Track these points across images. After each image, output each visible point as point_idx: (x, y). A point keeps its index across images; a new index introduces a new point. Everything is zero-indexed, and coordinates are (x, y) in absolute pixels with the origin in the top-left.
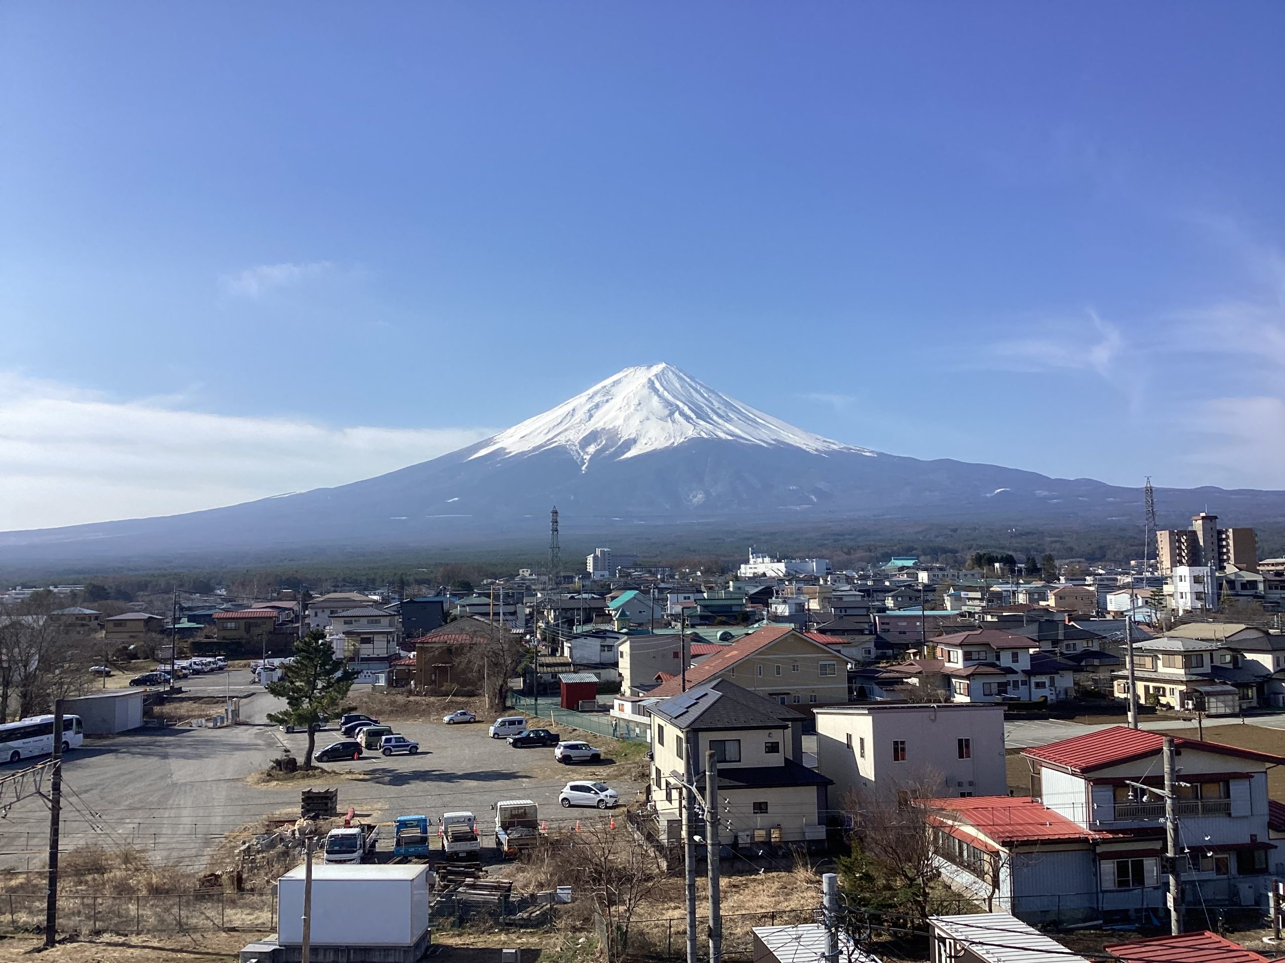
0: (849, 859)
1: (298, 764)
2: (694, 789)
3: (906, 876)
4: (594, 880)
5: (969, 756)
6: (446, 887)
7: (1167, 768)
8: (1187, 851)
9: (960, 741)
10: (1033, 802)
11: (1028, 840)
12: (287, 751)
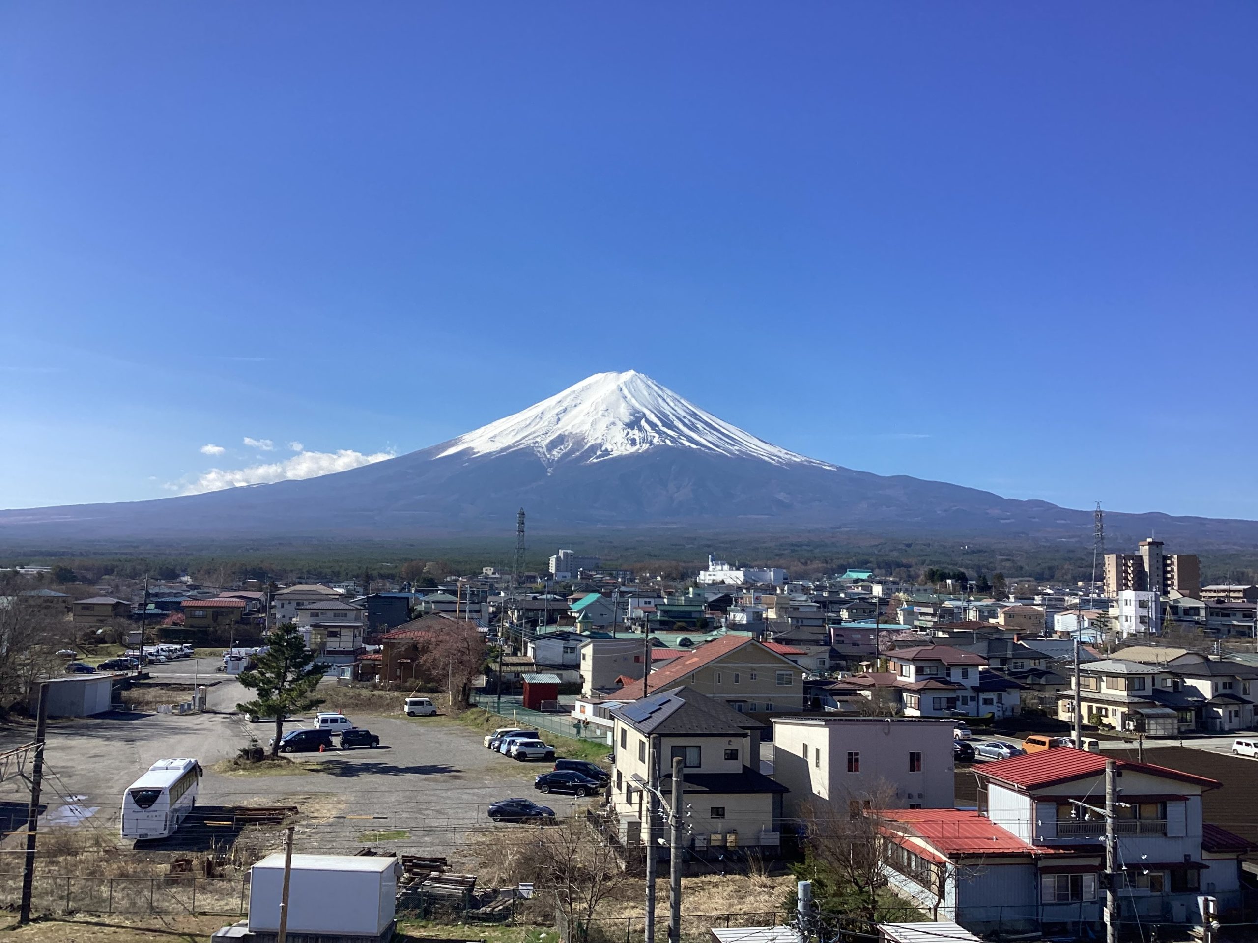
0: (801, 867)
1: (265, 754)
2: (658, 793)
3: (857, 884)
4: (557, 878)
5: (919, 770)
6: (412, 879)
7: (1108, 789)
8: (1124, 868)
9: (912, 755)
10: (979, 816)
11: (974, 853)
12: (255, 741)
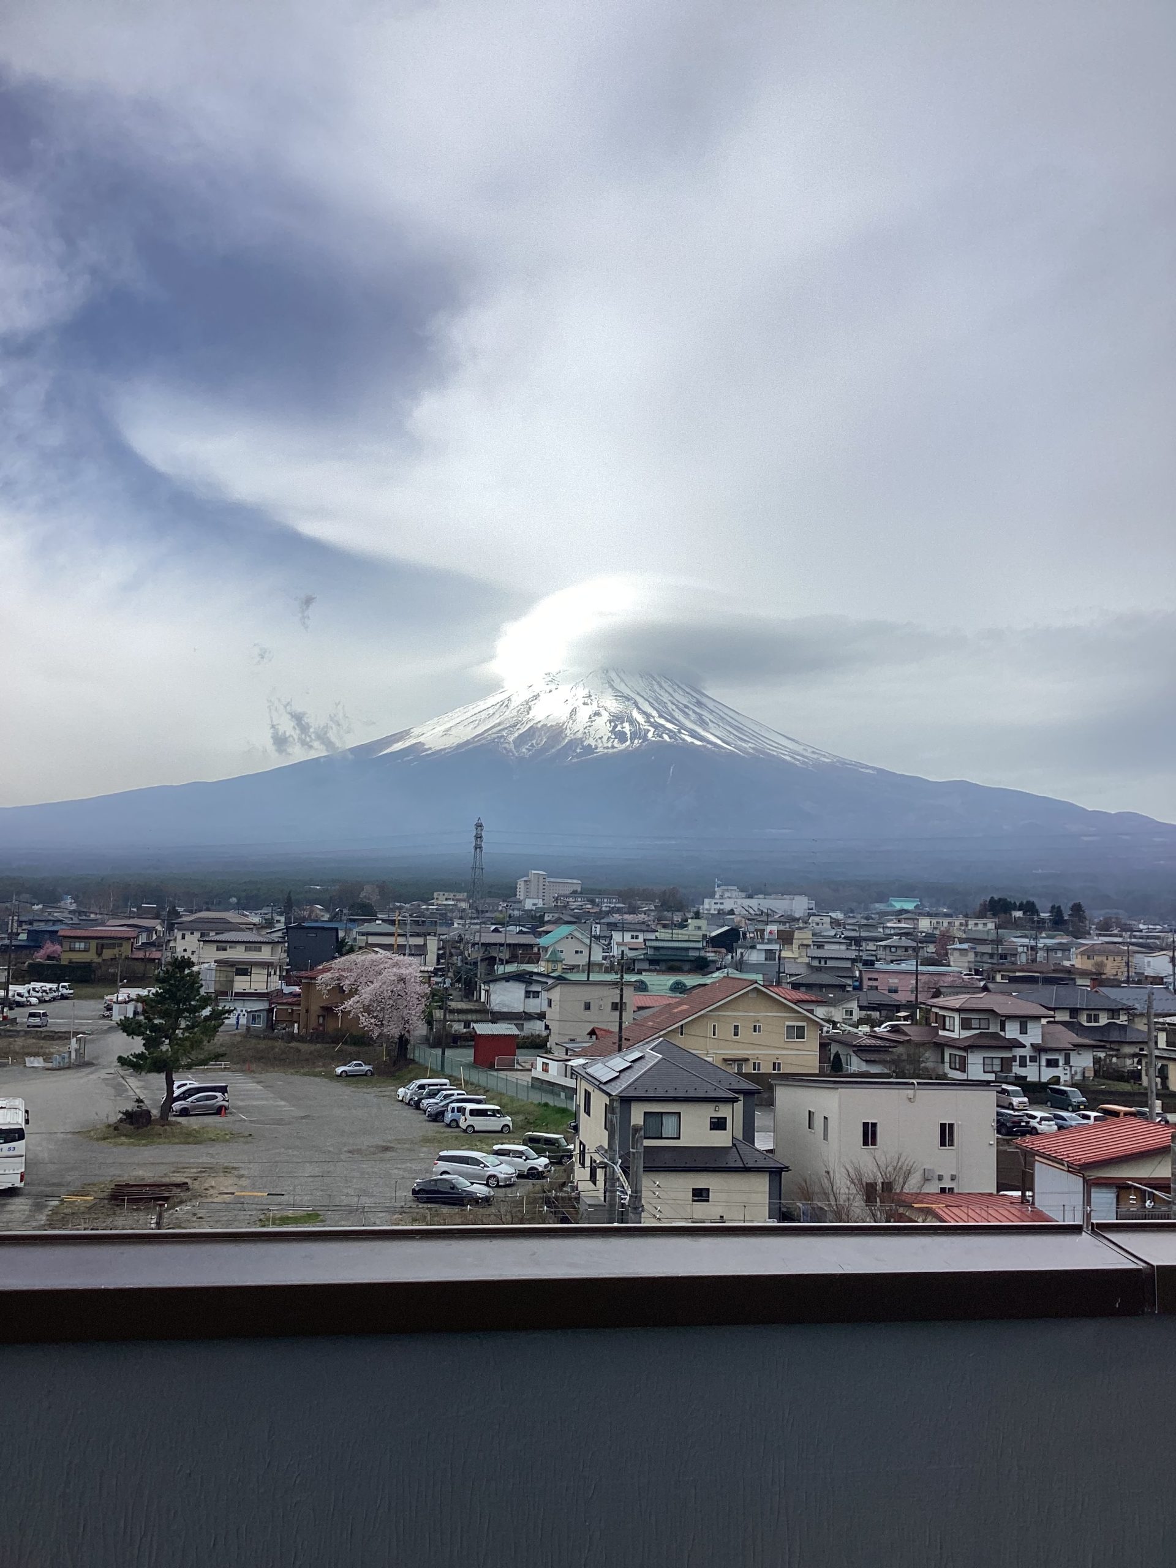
1: (153, 1118)
2: (618, 1170)
5: (952, 1144)
9: (943, 1126)
12: (139, 1101)
